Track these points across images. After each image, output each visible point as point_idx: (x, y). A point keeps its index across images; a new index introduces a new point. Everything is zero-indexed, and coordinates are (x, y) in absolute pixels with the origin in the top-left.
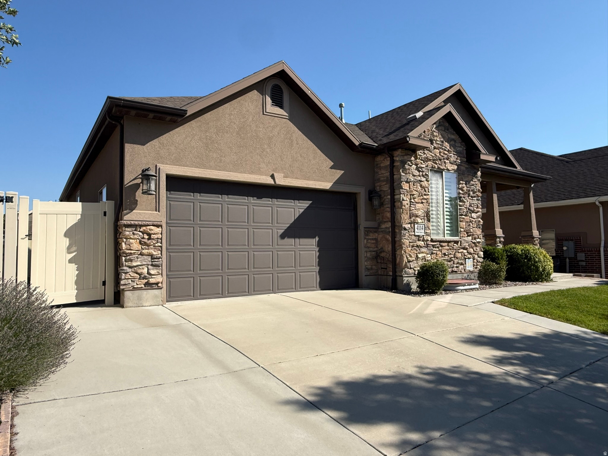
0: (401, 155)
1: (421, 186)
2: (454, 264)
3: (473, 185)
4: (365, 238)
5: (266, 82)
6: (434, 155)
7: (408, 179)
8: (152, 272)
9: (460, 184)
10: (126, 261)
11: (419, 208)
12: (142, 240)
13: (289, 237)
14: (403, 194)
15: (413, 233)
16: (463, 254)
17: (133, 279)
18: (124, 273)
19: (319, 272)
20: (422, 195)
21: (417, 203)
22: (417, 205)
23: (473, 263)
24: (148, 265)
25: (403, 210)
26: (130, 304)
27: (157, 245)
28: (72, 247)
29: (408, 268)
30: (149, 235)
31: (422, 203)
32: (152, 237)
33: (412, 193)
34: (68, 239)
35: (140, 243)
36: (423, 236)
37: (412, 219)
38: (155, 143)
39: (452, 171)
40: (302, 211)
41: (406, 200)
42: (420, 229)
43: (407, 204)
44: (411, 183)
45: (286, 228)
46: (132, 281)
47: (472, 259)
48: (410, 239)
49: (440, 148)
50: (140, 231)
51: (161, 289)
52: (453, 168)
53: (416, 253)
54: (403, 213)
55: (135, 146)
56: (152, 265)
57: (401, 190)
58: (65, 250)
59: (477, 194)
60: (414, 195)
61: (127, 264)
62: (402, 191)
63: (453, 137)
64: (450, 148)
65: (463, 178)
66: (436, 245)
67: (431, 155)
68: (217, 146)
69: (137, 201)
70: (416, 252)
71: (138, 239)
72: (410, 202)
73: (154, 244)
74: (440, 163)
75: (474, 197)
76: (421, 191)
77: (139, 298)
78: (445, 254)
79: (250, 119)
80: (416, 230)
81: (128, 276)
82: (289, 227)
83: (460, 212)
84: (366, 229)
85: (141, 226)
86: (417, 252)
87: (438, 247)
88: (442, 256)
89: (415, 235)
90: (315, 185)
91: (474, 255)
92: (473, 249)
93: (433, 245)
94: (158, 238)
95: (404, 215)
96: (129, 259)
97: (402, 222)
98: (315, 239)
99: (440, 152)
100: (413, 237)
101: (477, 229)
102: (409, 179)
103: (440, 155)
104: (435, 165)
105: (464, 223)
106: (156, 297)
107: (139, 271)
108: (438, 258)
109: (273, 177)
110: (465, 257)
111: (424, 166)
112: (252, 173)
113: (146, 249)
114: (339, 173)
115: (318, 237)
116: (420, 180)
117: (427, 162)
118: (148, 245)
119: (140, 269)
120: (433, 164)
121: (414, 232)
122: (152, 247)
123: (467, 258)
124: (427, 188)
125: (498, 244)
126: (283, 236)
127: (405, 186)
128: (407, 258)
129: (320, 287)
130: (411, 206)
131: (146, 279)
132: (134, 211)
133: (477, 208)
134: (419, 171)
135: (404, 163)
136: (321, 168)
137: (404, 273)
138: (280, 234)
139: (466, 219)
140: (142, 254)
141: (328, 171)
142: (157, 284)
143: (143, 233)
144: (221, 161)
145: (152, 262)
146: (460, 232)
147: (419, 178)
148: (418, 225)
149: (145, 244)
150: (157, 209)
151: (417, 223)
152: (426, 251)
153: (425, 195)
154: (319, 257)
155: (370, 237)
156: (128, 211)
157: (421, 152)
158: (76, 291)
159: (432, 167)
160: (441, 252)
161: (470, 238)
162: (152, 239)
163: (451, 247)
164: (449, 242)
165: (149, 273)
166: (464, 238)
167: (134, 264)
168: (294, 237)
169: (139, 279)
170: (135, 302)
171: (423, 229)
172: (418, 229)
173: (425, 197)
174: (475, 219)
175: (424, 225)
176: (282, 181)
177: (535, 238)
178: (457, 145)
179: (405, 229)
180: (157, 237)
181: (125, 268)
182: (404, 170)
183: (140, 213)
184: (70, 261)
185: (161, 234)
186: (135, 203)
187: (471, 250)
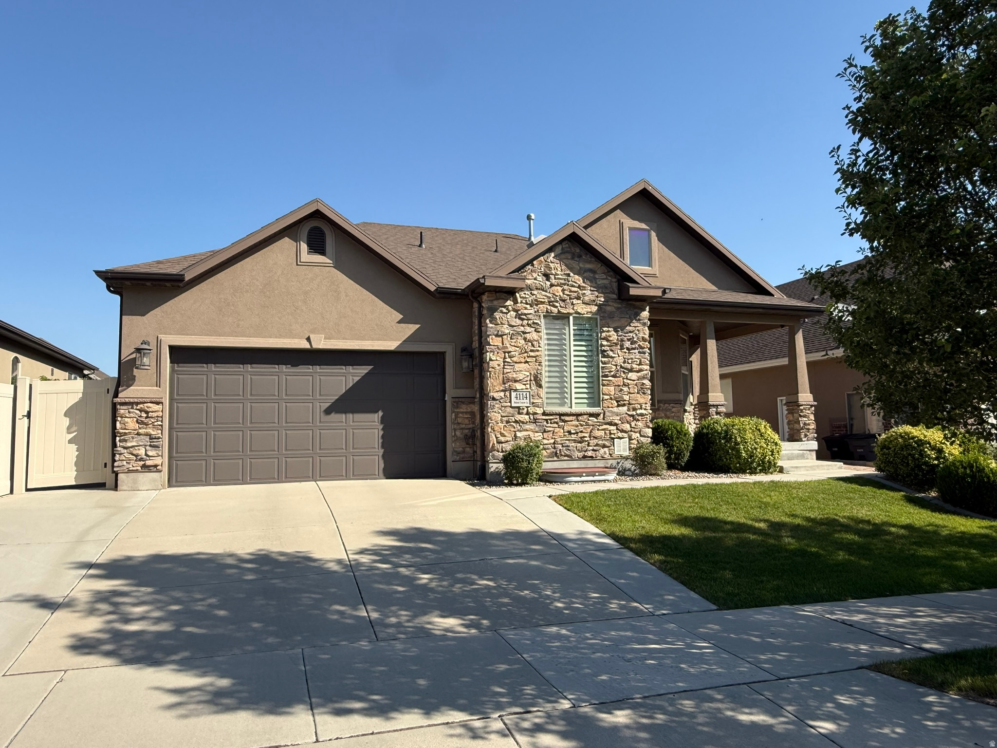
0: (489, 300)
1: (525, 339)
2: (588, 445)
3: (630, 332)
4: (453, 412)
5: (301, 226)
6: (550, 295)
7: (498, 331)
8: (150, 453)
9: (604, 331)
10: (120, 441)
11: (521, 369)
12: (139, 418)
13: (337, 412)
14: (491, 352)
15: (509, 404)
16: (607, 432)
17: (128, 461)
18: (118, 454)
19: (383, 456)
20: (526, 352)
21: (516, 363)
22: (516, 365)
23: (629, 444)
24: (146, 446)
25: (490, 374)
26: (125, 488)
27: (156, 424)
28: (72, 427)
29: (498, 452)
30: (147, 412)
31: (526, 362)
32: (150, 416)
33: (507, 350)
34: (68, 419)
35: (137, 421)
36: (527, 407)
37: (506, 385)
38: (157, 312)
39: (587, 314)
40: (357, 379)
41: (497, 360)
42: (521, 398)
43: (499, 365)
44: (505, 337)
45: (333, 401)
46: (127, 463)
47: (627, 439)
48: (503, 413)
49: (564, 284)
50: (136, 409)
51: (161, 471)
52: (590, 310)
53: (515, 432)
54: (490, 377)
55: (134, 317)
56: (150, 446)
57: (487, 347)
58: (65, 430)
59: (639, 345)
60: (510, 352)
61: (121, 444)
62: (489, 348)
63: (588, 266)
64: (584, 282)
65: (610, 323)
66: (553, 419)
67: (545, 296)
68: (233, 308)
69: (135, 376)
70: (513, 429)
71: (135, 417)
72: (504, 362)
73: (153, 422)
74: (562, 305)
75: (634, 349)
76: (524, 346)
77: (135, 481)
78: (570, 433)
79: (279, 272)
80: (513, 400)
81: (123, 457)
82: (337, 400)
83: (602, 372)
84: (454, 400)
85: (137, 404)
86: (516, 430)
87: (557, 423)
88: (564, 435)
89: (511, 407)
90: (373, 346)
91: (632, 433)
92: (631, 425)
93: (546, 420)
94: (157, 417)
95: (492, 380)
96: (123, 439)
97: (490, 390)
98: (376, 415)
99: (563, 290)
100: (509, 410)
101: (638, 395)
102: (500, 332)
103: (564, 294)
104: (552, 308)
105: (613, 388)
106: (154, 480)
107: (135, 452)
108: (556, 437)
109: (308, 339)
110: (613, 436)
111: (532, 311)
112: (280, 336)
113: (144, 428)
114: (411, 328)
115: (383, 411)
116: (523, 332)
117: (537, 305)
118: (147, 424)
119: (135, 449)
120: (549, 307)
121: (510, 402)
122: (150, 426)
123: (617, 438)
124: (536, 341)
125: (713, 415)
126: (328, 411)
127: (494, 341)
128: (497, 438)
129: (384, 475)
130: (505, 367)
131: (143, 461)
132: (131, 388)
133: (639, 365)
134: (523, 320)
135: (493, 310)
136: (382, 324)
137: (490, 457)
138: (323, 409)
139: (615, 382)
140: (138, 434)
141: (394, 327)
142: (156, 466)
143: (141, 410)
144: (238, 326)
145: (150, 442)
146: (603, 400)
147: (522, 329)
148: (518, 393)
149: (142, 423)
150: (158, 385)
151: (516, 390)
152: (532, 428)
153: (532, 351)
154: (383, 437)
155: (462, 410)
156: (124, 387)
157: (525, 294)
158: (76, 473)
159: (547, 312)
160: (563, 429)
161: (625, 408)
162: (150, 417)
163: (584, 422)
164: (578, 415)
165: (146, 455)
166: (611, 409)
167: (129, 444)
168: (345, 412)
169: (136, 461)
170: (130, 485)
171: (527, 398)
172: (518, 398)
173: (532, 354)
174: (635, 382)
175: (529, 392)
176: (321, 343)
177: (802, 405)
178: (597, 277)
179: (494, 399)
180: (156, 415)
181: (119, 449)
182: (493, 320)
183: (137, 390)
184: (70, 442)
185: (162, 411)
186: (133, 378)
187: (627, 427)
